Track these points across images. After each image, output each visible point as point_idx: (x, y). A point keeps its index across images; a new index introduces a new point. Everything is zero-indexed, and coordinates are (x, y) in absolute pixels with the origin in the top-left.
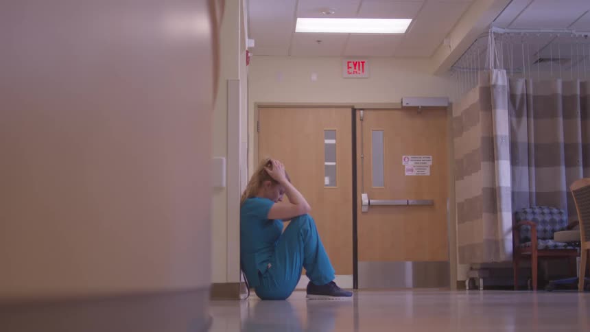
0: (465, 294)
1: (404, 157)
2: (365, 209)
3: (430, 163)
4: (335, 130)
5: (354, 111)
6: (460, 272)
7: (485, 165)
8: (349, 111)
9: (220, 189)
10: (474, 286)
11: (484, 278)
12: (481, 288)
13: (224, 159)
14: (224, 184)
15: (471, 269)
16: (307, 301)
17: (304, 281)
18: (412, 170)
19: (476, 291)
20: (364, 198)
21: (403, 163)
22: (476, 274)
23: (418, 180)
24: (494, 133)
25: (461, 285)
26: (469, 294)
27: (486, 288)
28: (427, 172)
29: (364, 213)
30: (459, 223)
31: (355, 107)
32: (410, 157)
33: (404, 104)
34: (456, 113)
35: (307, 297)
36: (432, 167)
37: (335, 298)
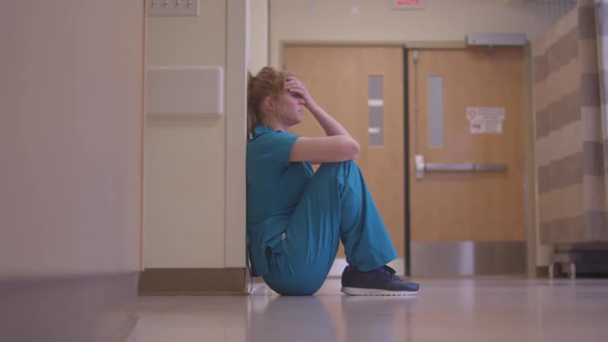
0: (548, 285)
1: (468, 109)
2: (420, 175)
3: (501, 117)
4: (381, 76)
5: (406, 51)
6: (540, 255)
7: (586, 112)
8: (400, 52)
9: (215, 117)
10: (561, 273)
11: (576, 263)
12: (573, 276)
13: (222, 70)
14: (221, 110)
15: (556, 251)
16: (343, 298)
17: (340, 265)
18: (478, 127)
19: (564, 281)
20: (419, 162)
21: (468, 117)
22: (565, 258)
23: (487, 139)
24: (600, 68)
25: (542, 273)
26: (555, 285)
27: (580, 275)
28: (499, 129)
29: (418, 180)
30: (540, 192)
31: (409, 46)
32: (477, 110)
33: (470, 42)
34: (537, 52)
35: (342, 291)
36: (505, 123)
37: (391, 293)
